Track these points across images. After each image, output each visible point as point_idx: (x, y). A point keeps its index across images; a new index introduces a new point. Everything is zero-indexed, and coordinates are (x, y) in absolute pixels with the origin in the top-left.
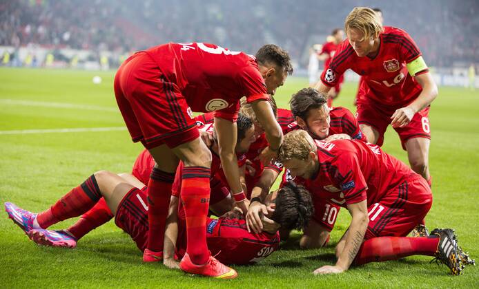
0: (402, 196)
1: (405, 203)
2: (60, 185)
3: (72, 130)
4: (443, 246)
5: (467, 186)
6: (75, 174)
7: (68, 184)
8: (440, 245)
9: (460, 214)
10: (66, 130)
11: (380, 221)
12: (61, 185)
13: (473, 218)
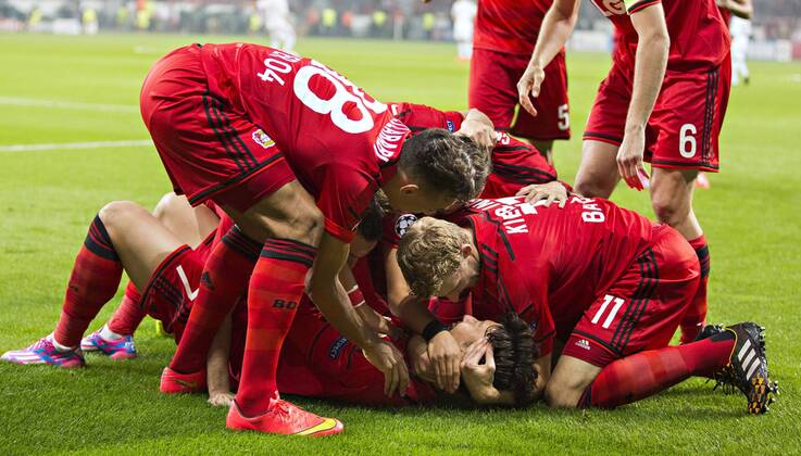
0: (649, 274)
1: (656, 284)
2: (8, 251)
3: (30, 147)
4: (740, 356)
5: (764, 246)
6: (35, 229)
7: (22, 248)
8: (737, 353)
9: (752, 298)
10: (19, 148)
11: (620, 327)
12: (11, 252)
13: (775, 306)
